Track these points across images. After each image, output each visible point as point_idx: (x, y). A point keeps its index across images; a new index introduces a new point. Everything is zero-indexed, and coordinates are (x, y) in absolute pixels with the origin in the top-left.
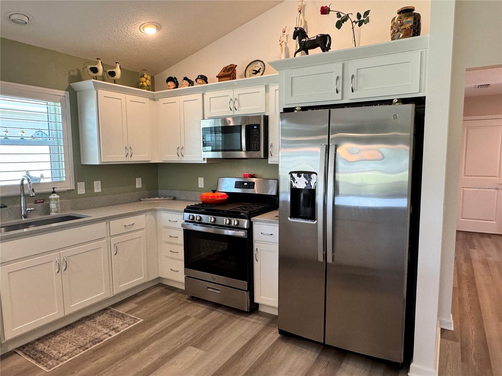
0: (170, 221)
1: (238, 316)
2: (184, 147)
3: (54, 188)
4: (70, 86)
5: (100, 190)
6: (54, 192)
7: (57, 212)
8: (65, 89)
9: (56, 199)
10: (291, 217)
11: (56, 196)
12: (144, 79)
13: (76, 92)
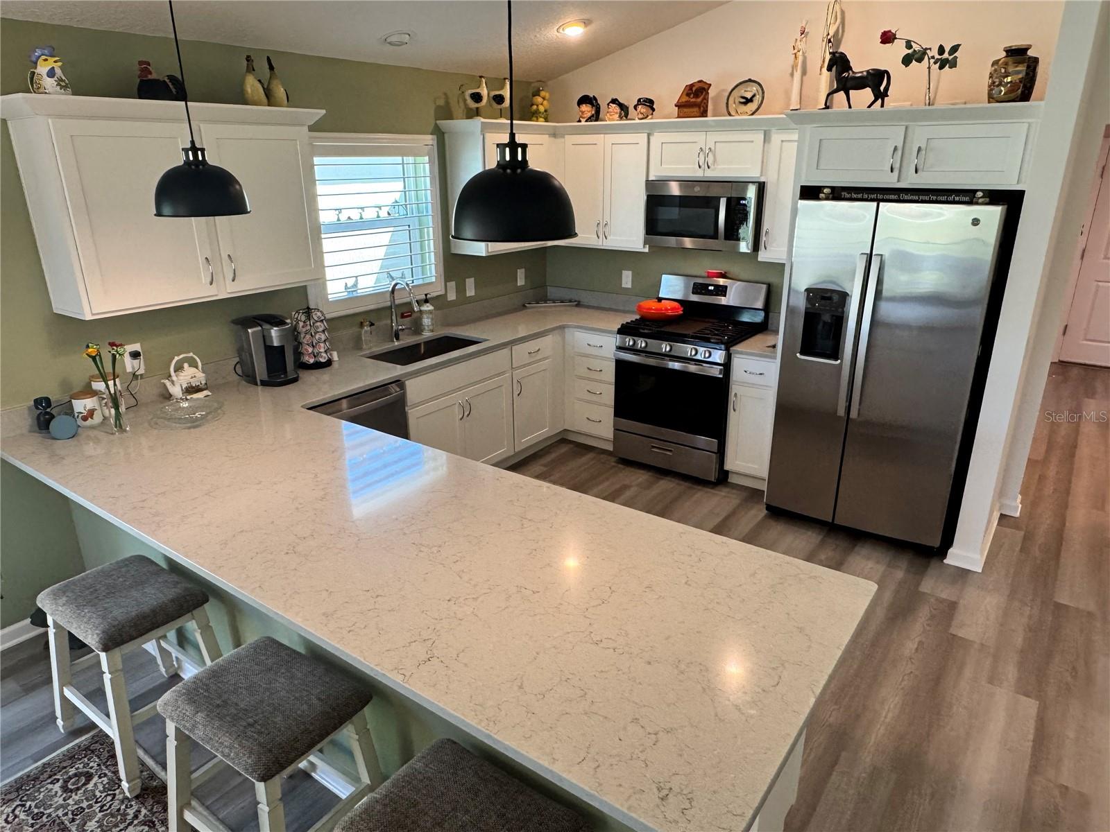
0: (589, 345)
1: (700, 488)
2: (609, 223)
3: (426, 295)
5: (473, 293)
6: (426, 301)
8: (430, 131)
9: (430, 312)
10: (802, 353)
11: (428, 307)
12: (539, 99)
13: (443, 133)
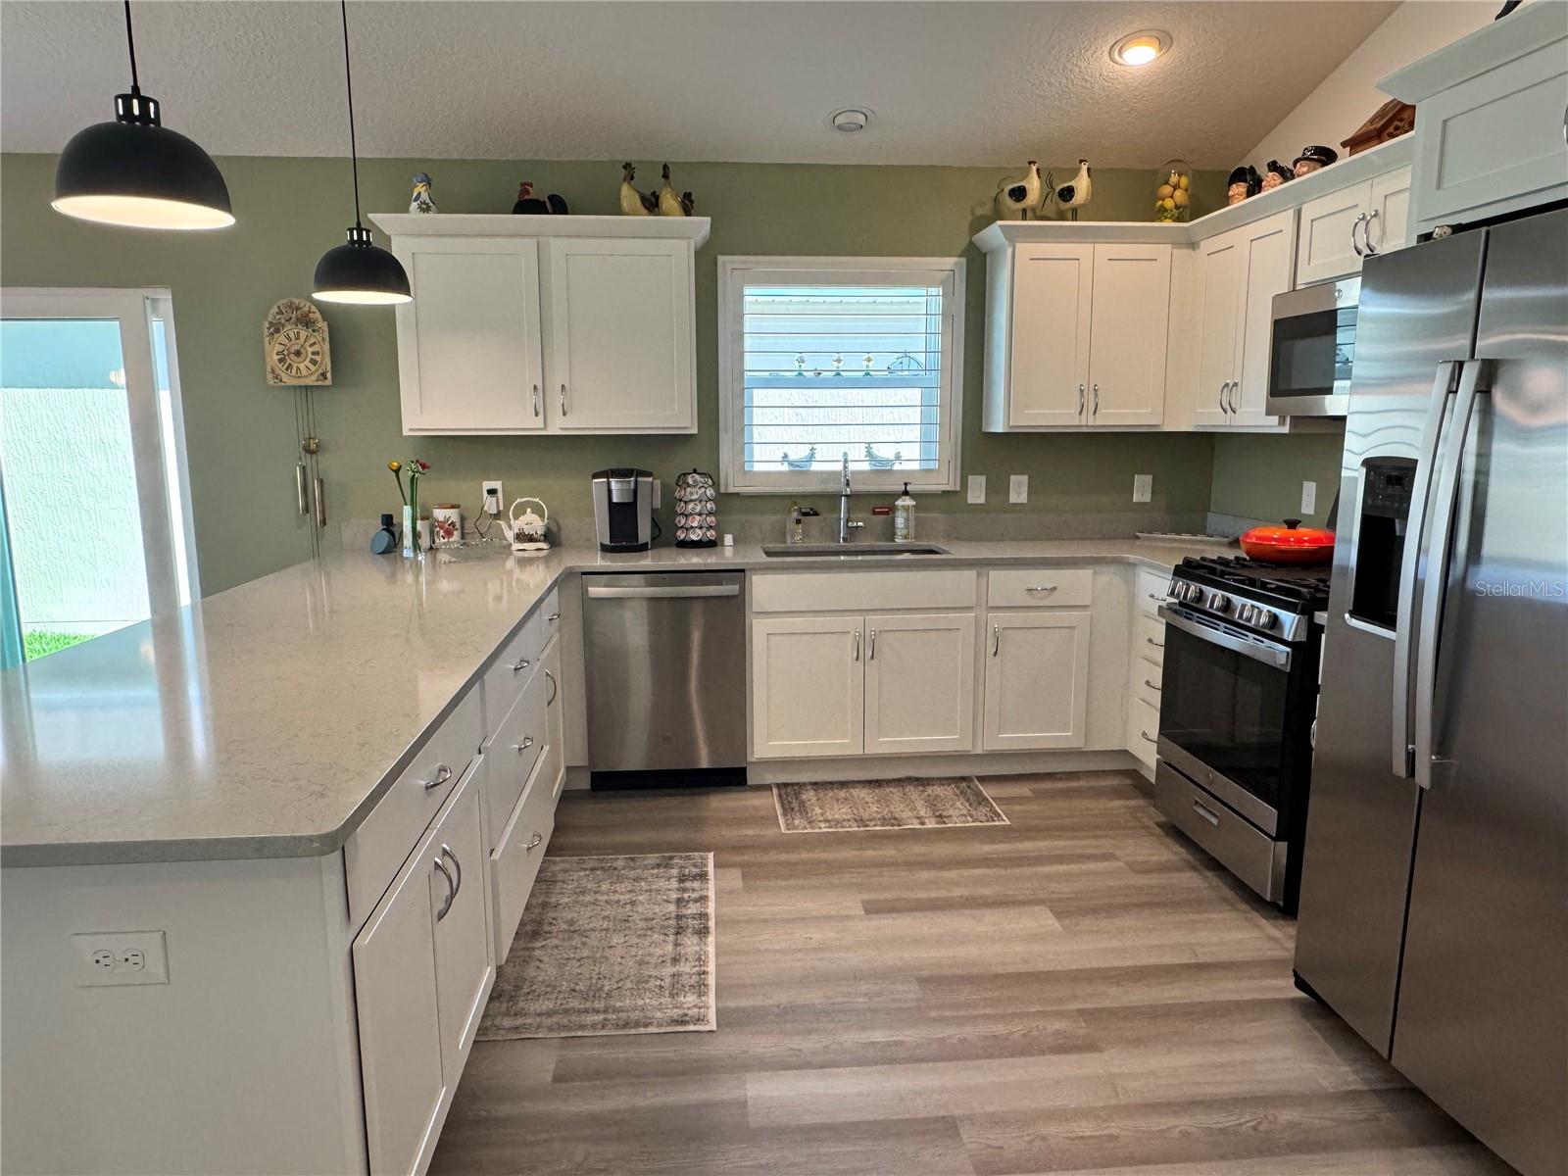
0: (1152, 596)
2: (1239, 384)
3: (906, 484)
4: (971, 244)
5: (1023, 498)
6: (906, 493)
7: (906, 538)
8: (960, 251)
9: (906, 509)
10: (1354, 613)
11: (908, 502)
12: (1167, 190)
13: (985, 254)
